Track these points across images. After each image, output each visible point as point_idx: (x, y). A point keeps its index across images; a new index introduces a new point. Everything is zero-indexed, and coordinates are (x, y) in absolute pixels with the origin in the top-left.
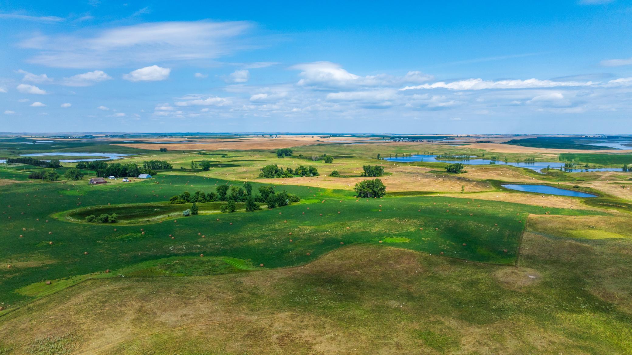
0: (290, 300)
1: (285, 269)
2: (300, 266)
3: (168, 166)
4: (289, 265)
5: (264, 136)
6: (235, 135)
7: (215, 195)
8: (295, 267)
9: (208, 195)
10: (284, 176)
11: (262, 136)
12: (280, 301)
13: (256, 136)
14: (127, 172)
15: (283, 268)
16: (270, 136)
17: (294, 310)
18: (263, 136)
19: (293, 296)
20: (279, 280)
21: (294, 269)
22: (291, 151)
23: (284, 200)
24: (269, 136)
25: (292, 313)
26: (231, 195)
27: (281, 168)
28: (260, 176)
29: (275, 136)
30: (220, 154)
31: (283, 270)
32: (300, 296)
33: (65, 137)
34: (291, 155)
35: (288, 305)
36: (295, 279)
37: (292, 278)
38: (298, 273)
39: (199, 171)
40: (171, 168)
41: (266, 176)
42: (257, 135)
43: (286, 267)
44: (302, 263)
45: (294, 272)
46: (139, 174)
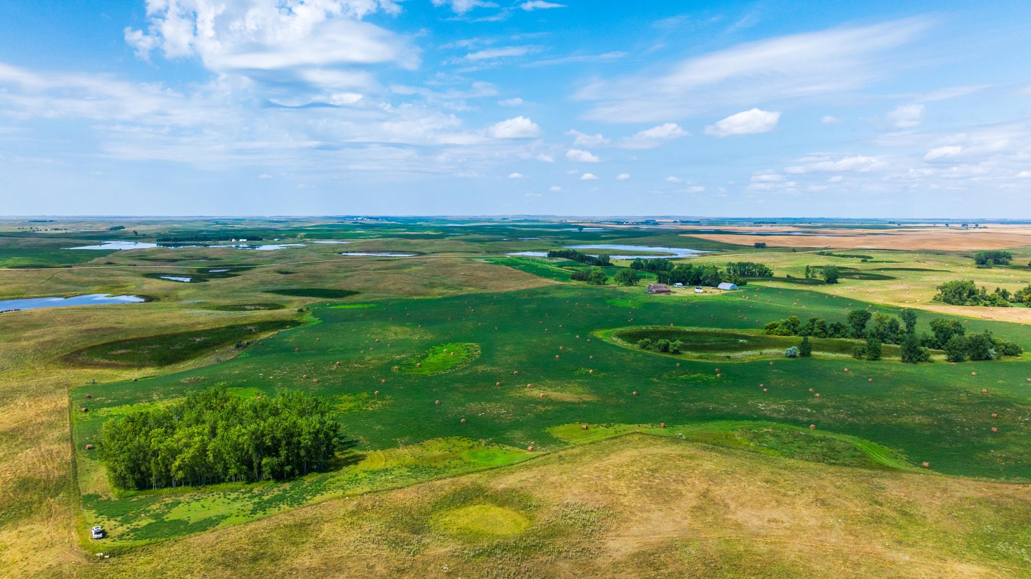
0: (985, 543)
1: (976, 481)
2: (1015, 484)
3: (766, 272)
4: (988, 477)
5: (950, 225)
6: (890, 223)
7: (843, 327)
8: (1001, 483)
9: (832, 326)
10: (988, 302)
11: (944, 225)
12: (961, 540)
13: (933, 225)
14: (701, 278)
15: (973, 478)
16: (963, 225)
17: (994, 567)
18: (947, 225)
19: (993, 538)
20: (961, 499)
21: (997, 485)
22: (1009, 257)
23: (985, 350)
24: (960, 225)
25: (988, 570)
26: (874, 330)
27: (983, 288)
28: (936, 300)
29: (974, 225)
30: (857, 257)
31: (973, 483)
32: (1011, 544)
34: (1007, 264)
35: (980, 552)
36: (999, 505)
37: (992, 503)
38: (1008, 496)
39: (818, 283)
40: (771, 275)
41: (948, 301)
42: (934, 223)
43: (980, 479)
44: (1018, 478)
45: (998, 491)
46: (720, 282)
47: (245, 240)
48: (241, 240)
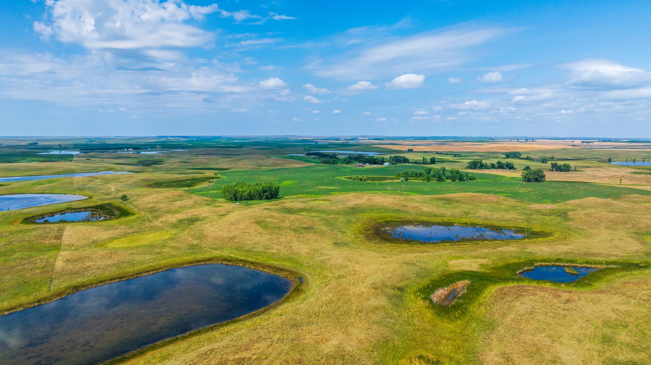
3: (406, 160)
5: (519, 140)
6: (490, 139)
7: (423, 174)
9: (419, 173)
10: (484, 168)
11: (516, 140)
13: (510, 140)
14: (377, 161)
16: (526, 140)
18: (518, 140)
22: (519, 154)
24: (524, 140)
26: (433, 174)
28: (467, 168)
29: (531, 140)
30: (453, 155)
33: (338, 140)
34: (519, 157)
39: (428, 164)
40: (408, 161)
41: (471, 168)
42: (511, 139)
46: (384, 162)
47: (132, 149)
48: (129, 149)
